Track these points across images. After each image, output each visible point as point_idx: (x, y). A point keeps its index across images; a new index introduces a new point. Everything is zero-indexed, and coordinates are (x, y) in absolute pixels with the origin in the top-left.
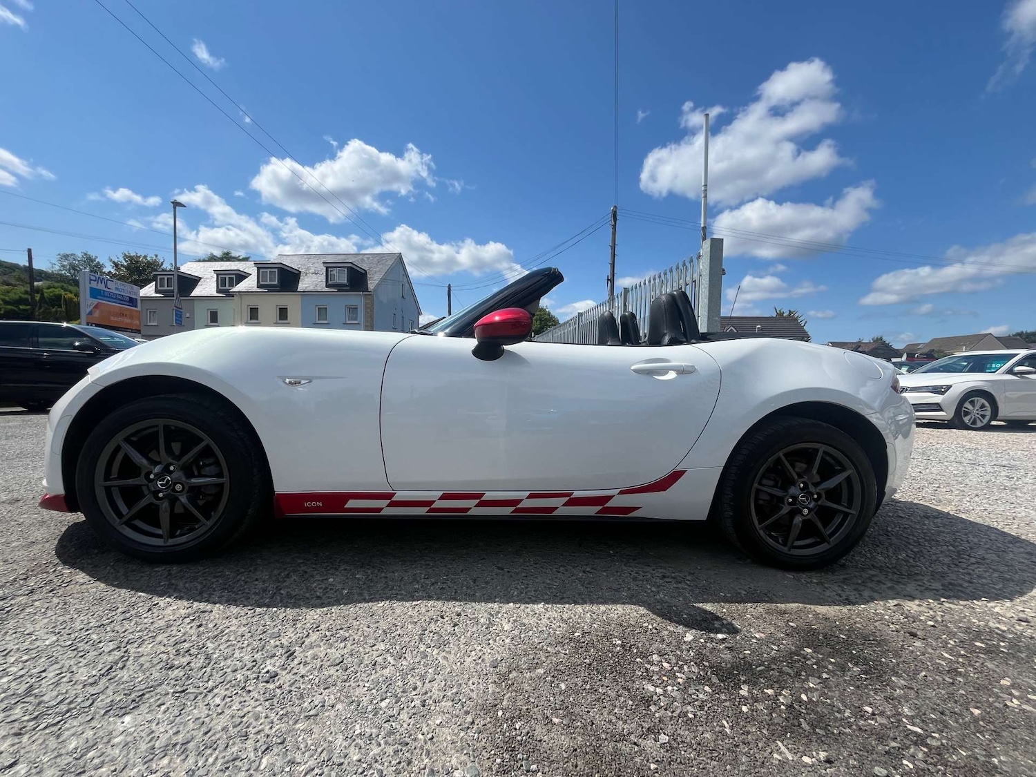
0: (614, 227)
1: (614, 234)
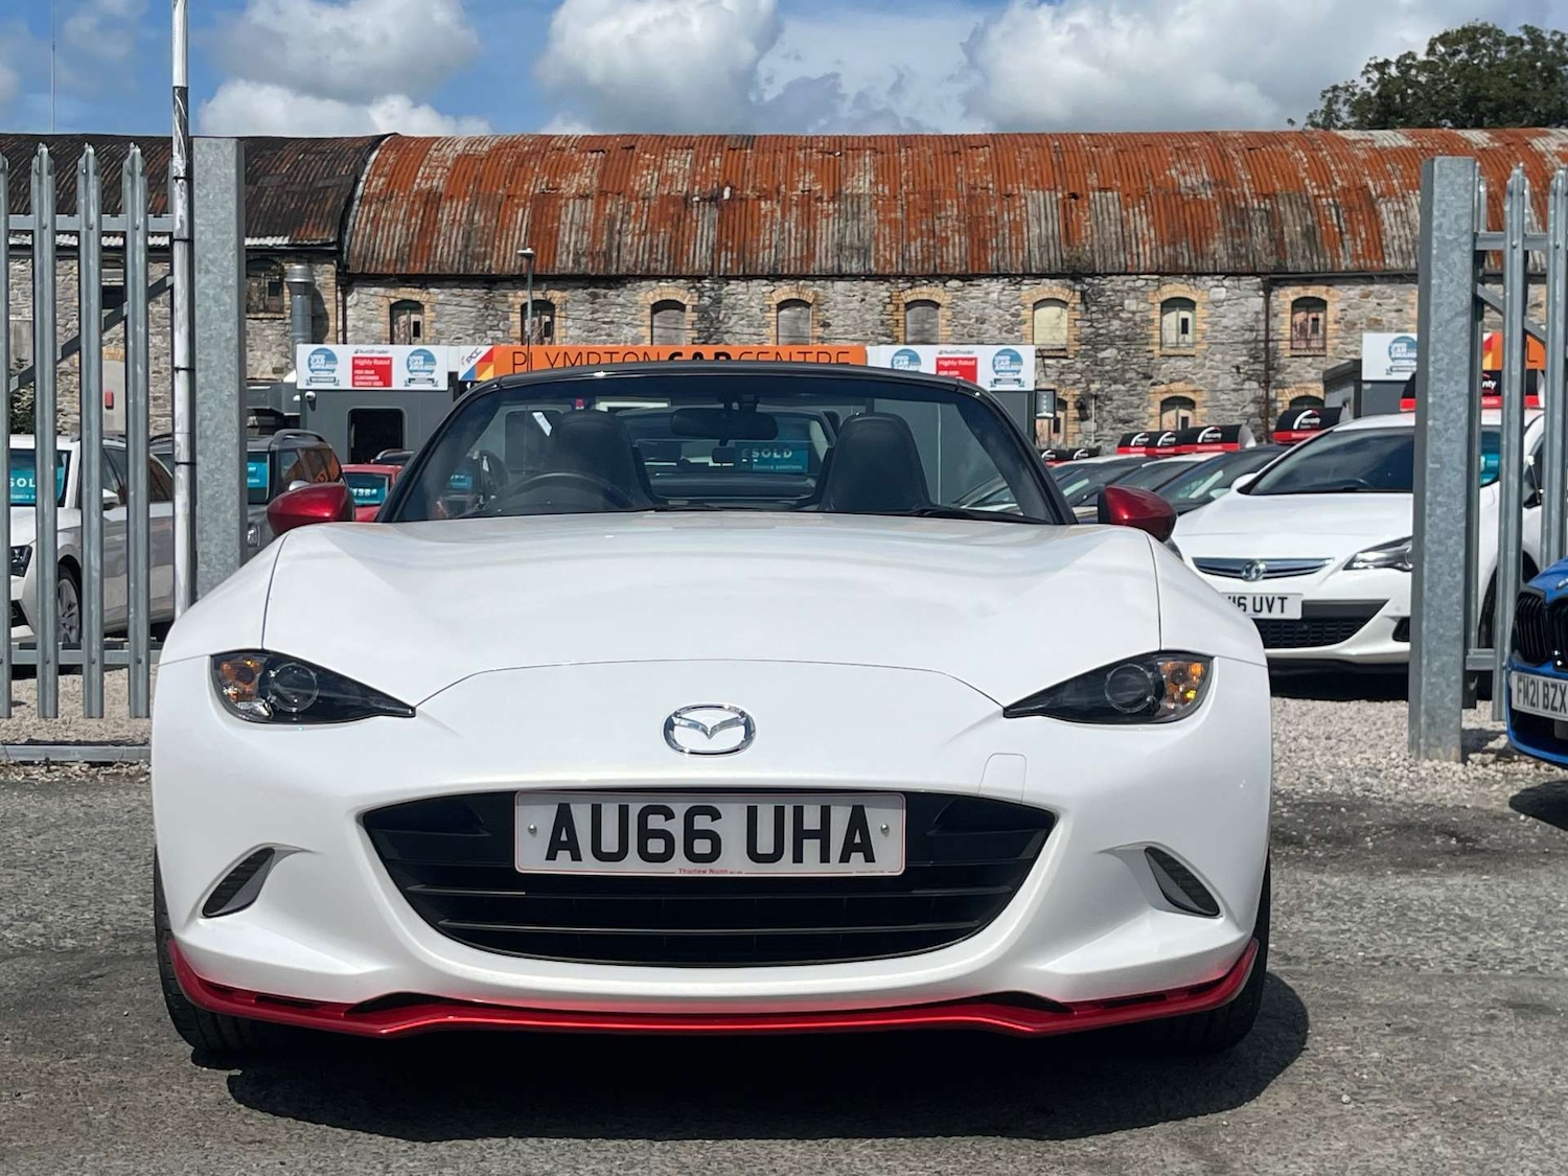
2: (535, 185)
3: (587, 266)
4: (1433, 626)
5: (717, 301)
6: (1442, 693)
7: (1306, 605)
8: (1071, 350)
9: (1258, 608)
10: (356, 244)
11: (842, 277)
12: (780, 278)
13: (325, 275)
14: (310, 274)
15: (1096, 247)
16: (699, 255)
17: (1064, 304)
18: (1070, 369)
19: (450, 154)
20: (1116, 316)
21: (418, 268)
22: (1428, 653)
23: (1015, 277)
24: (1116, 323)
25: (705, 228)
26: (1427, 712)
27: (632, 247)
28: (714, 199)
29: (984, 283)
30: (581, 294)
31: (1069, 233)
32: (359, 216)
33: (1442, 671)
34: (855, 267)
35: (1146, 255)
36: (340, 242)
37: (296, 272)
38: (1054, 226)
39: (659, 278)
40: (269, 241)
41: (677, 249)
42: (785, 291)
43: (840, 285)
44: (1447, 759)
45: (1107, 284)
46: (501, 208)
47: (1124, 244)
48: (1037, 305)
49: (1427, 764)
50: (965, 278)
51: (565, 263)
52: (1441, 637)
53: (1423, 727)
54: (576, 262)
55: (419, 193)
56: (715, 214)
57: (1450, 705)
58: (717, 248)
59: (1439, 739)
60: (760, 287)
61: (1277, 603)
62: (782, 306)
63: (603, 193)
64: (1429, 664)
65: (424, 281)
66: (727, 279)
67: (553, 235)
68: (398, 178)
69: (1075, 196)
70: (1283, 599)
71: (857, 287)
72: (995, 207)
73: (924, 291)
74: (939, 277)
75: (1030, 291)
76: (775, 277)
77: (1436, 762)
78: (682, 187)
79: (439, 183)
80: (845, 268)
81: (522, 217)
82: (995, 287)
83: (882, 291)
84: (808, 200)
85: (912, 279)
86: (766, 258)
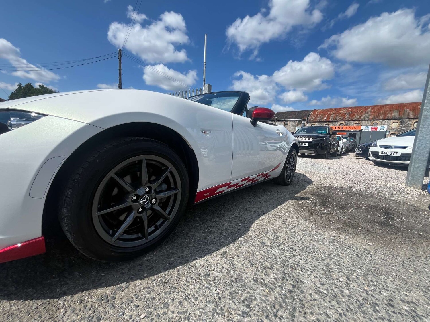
0: (120, 60)
1: (120, 63)
2: (329, 113)
3: (333, 120)
4: (417, 156)
5: (348, 123)
6: (417, 173)
7: (402, 154)
8: (398, 128)
9: (391, 154)
10: (309, 119)
11: (364, 120)
12: (356, 121)
13: (305, 122)
14: (304, 122)
15: (404, 116)
16: (346, 119)
17: (397, 123)
18: (397, 130)
19: (320, 111)
20: (406, 124)
21: (315, 121)
22: (414, 163)
23: (390, 120)
24: (406, 125)
25: (348, 116)
26: (411, 176)
27: (338, 118)
28: (349, 113)
29: (385, 121)
30: (332, 123)
31: (399, 115)
32: (310, 117)
33: (418, 167)
34: (366, 119)
35: (412, 116)
36: (307, 119)
37: (303, 122)
38: (398, 113)
39: (341, 121)
40: (301, 119)
41: (344, 118)
42: (357, 122)
43: (364, 121)
44: (417, 188)
45: (405, 120)
46: (324, 115)
47: (409, 115)
48: (393, 123)
49: (409, 188)
50: (382, 120)
51: (330, 120)
52: (419, 159)
53: (410, 180)
54: (332, 120)
55: (316, 114)
56: (349, 114)
57: (420, 175)
58: (348, 118)
59: (415, 183)
60: (354, 122)
61: (395, 153)
62: (356, 124)
63: (336, 113)
64: (414, 165)
65: (315, 122)
66: (349, 121)
67: (330, 117)
68: (314, 113)
69: (401, 110)
70: (397, 153)
71: (366, 121)
72: (389, 112)
73: (376, 122)
74: (379, 120)
75: (392, 121)
76: (355, 121)
77: (412, 188)
78: (345, 112)
79: (318, 113)
80: (365, 119)
81: (326, 116)
82: (387, 121)
83: (370, 122)
84: (362, 113)
85: (374, 120)
86: (355, 119)
